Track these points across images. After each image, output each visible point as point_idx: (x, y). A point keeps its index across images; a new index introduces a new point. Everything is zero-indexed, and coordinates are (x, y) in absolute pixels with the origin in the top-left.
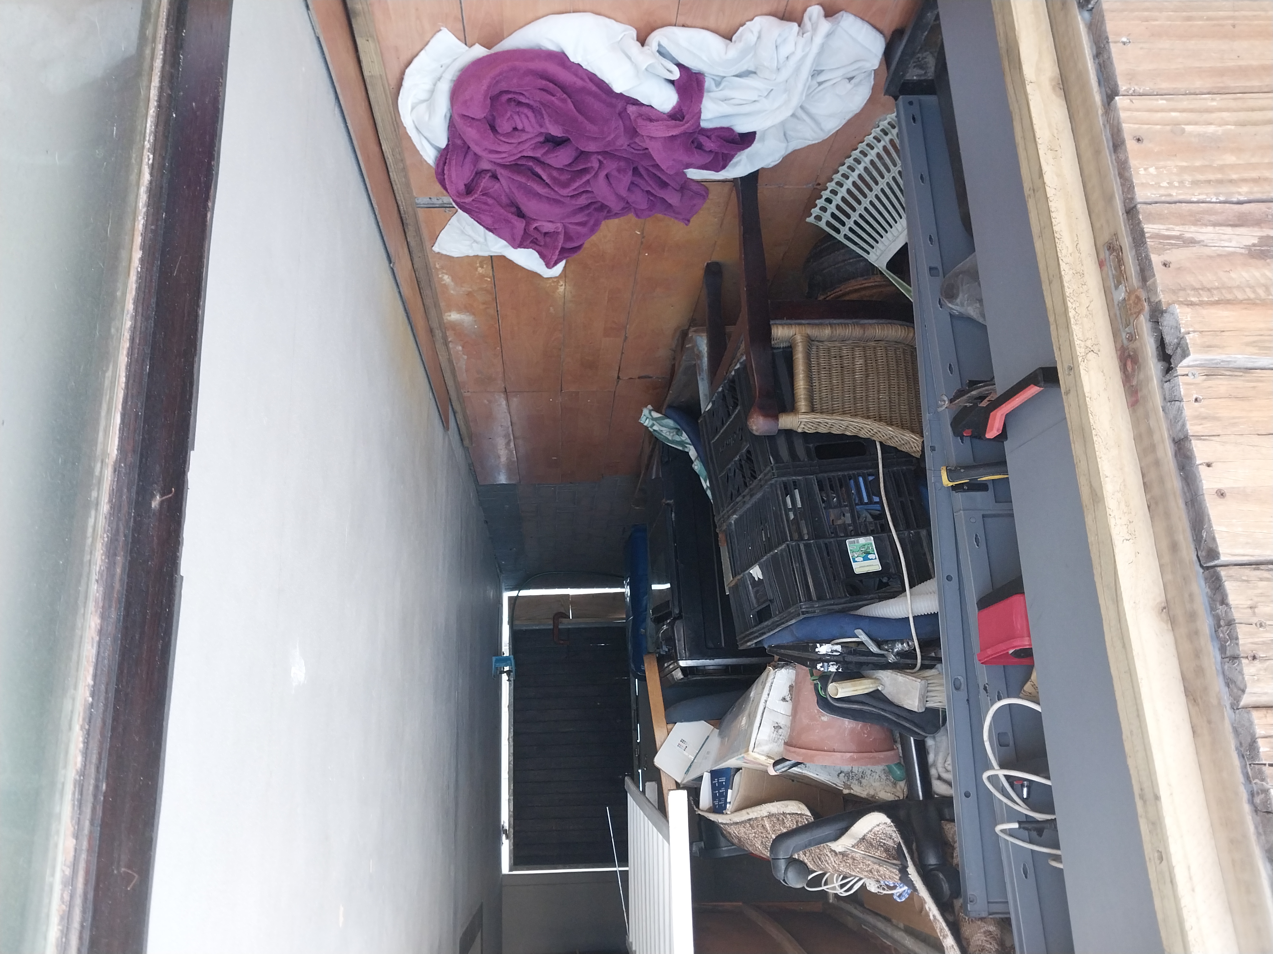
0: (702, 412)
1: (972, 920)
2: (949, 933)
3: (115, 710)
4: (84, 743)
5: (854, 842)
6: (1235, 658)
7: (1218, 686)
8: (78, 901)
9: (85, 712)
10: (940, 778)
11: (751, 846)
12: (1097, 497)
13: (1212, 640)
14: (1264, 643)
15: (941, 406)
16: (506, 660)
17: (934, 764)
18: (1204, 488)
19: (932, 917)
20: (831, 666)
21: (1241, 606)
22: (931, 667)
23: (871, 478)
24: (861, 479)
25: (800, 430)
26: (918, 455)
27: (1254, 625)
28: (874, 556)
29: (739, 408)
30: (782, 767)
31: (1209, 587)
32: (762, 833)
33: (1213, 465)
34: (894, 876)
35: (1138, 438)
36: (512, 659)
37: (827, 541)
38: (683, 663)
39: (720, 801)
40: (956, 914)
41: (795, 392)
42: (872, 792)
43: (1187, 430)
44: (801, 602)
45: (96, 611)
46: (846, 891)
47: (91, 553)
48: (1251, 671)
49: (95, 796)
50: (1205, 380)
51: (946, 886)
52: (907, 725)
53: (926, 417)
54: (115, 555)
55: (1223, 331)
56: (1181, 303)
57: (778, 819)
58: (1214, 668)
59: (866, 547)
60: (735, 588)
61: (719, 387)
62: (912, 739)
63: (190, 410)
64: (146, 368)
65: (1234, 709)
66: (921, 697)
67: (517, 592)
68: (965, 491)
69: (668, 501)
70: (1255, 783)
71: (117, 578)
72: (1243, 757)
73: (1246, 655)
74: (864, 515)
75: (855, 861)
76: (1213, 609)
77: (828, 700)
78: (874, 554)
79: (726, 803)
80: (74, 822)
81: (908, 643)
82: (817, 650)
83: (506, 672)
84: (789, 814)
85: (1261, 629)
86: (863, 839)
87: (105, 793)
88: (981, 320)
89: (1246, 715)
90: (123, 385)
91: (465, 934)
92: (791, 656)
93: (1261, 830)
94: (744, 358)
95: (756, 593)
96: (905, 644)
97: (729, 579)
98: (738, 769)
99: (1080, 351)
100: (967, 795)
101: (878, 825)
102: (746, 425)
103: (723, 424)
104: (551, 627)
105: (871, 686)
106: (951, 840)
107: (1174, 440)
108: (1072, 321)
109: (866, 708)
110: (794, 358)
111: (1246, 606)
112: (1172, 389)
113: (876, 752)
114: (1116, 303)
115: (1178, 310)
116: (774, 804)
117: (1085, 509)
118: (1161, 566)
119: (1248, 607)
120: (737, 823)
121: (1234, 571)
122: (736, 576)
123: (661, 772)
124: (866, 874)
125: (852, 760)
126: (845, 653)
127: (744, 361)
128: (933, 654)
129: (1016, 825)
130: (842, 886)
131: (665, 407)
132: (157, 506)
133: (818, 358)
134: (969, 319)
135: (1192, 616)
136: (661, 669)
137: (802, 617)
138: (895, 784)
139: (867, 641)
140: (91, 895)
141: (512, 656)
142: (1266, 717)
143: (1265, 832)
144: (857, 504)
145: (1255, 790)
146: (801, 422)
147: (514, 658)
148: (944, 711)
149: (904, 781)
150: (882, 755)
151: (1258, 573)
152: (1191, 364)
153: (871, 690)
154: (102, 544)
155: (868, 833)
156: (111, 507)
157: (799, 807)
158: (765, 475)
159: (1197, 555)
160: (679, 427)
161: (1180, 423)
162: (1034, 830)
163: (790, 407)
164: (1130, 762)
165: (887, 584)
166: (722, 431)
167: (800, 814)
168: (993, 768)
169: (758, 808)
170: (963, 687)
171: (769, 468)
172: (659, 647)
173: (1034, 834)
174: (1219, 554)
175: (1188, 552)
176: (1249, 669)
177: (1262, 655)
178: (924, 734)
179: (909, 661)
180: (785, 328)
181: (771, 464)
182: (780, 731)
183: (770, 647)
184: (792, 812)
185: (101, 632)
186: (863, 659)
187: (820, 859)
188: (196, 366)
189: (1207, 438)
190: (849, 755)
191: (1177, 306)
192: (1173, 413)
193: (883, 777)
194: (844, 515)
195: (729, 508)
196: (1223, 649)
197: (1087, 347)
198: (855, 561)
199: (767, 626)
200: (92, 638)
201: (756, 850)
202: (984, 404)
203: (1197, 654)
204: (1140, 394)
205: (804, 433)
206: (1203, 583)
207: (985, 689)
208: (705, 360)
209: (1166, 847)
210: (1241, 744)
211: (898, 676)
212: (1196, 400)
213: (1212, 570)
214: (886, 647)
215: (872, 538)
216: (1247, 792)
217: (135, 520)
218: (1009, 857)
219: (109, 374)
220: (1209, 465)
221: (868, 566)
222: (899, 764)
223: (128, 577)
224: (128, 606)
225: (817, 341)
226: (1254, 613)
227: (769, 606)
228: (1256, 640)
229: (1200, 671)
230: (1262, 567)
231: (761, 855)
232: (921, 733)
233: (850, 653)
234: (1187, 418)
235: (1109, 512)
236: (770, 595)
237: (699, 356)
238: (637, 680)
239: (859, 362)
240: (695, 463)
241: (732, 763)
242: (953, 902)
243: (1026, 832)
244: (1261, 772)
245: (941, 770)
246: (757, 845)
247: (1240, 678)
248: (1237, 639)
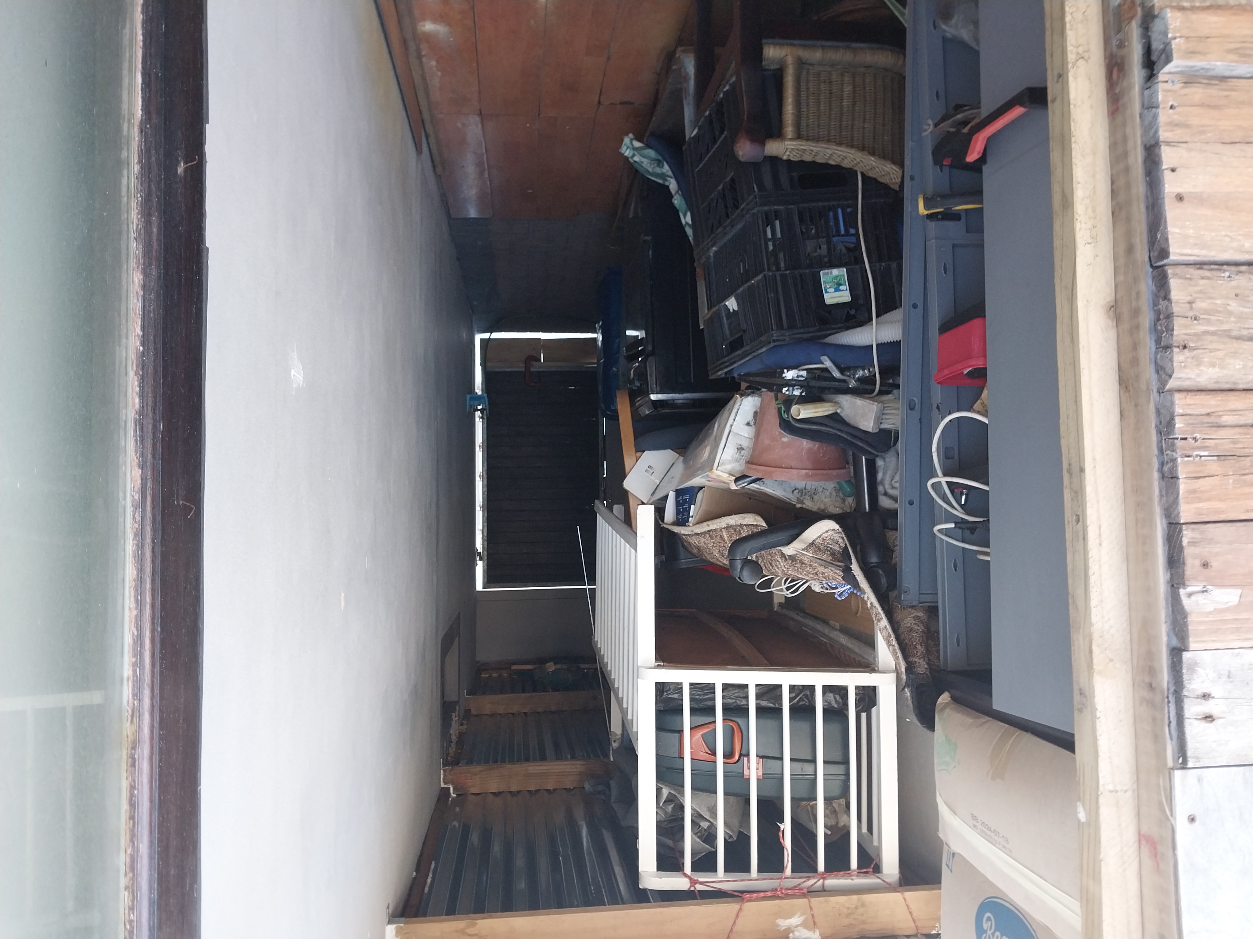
0: (687, 138)
1: (904, 608)
2: (883, 616)
3: (164, 361)
4: (140, 387)
5: (804, 546)
6: (1168, 347)
7: (1149, 373)
8: (148, 521)
9: (137, 360)
10: (886, 494)
11: (709, 554)
12: (1068, 203)
13: (1150, 333)
14: (1195, 335)
15: (926, 130)
16: (479, 398)
17: (882, 482)
18: (1166, 191)
19: (869, 605)
20: (796, 390)
21: (1181, 301)
22: (888, 393)
23: (849, 210)
24: (840, 211)
25: (785, 158)
26: (896, 188)
27: (1189, 318)
28: (845, 287)
29: (725, 133)
30: (743, 484)
31: (1155, 285)
32: (720, 543)
33: (1177, 170)
34: (837, 577)
35: (1113, 146)
36: (486, 398)
37: (802, 271)
38: (653, 397)
39: (683, 515)
40: (891, 603)
41: (783, 116)
42: (822, 507)
43: (1159, 137)
44: (772, 330)
45: (138, 268)
46: (792, 593)
47: (128, 212)
48: (1180, 358)
49: (154, 434)
50: (1183, 88)
51: (884, 580)
52: (861, 444)
53: (909, 145)
54: (150, 215)
55: (1208, 37)
56: (1172, 8)
57: (735, 531)
58: (1148, 357)
59: (838, 278)
60: (710, 322)
61: (705, 112)
62: (864, 458)
63: (203, 80)
64: (162, 27)
65: (1159, 392)
66: (876, 419)
67: (489, 334)
68: (938, 220)
69: (646, 238)
70: (1167, 454)
71: (155, 238)
72: (1161, 433)
73: (1177, 345)
74: (839, 248)
75: (803, 565)
76: (1155, 304)
77: (791, 423)
78: (846, 285)
79: (689, 517)
80: (138, 455)
81: (869, 370)
82: (784, 375)
83: (479, 410)
84: (746, 525)
85: (1195, 322)
86: (812, 544)
87: (162, 432)
88: (973, 44)
89: (1169, 397)
90: (141, 44)
91: (445, 636)
92: (759, 382)
93: (1164, 493)
94: (734, 79)
95: (730, 325)
96: (866, 371)
97: (704, 313)
98: (701, 488)
99: (1071, 57)
100: (911, 503)
101: (827, 532)
102: (733, 150)
103: (708, 151)
104: (523, 370)
105: (831, 408)
106: (891, 545)
107: (1145, 146)
108: (1068, 26)
109: (823, 428)
110: (784, 81)
111: (1185, 301)
112: (1151, 96)
113: (830, 469)
114: (1111, 9)
115: (1169, 14)
116: (732, 516)
117: (1055, 216)
118: (1116, 269)
119: (1186, 303)
120: (698, 534)
121: (1179, 270)
122: (711, 308)
123: (629, 494)
124: (812, 576)
125: (807, 476)
126: (809, 379)
127: (734, 82)
128: (891, 381)
129: (952, 525)
130: (788, 589)
131: (647, 135)
132: (182, 173)
133: (808, 82)
134: (962, 44)
135: (1136, 312)
136: (632, 404)
137: (772, 345)
138: (844, 501)
139: (831, 367)
140: (159, 518)
141: (486, 395)
142: (1186, 398)
143: (1167, 494)
144: (834, 236)
145: (1166, 460)
146: (787, 149)
147: (488, 397)
148: (897, 433)
149: (852, 498)
150: (834, 472)
151: (1201, 272)
152: (1173, 70)
153: (830, 412)
154: (137, 203)
155: (817, 539)
156: (141, 168)
157: (755, 519)
158: (748, 204)
159: (1149, 256)
160: (660, 158)
161: (1153, 130)
162: (968, 529)
163: (777, 133)
164: (1063, 442)
165: (854, 317)
166: (706, 159)
167: (756, 525)
168: (938, 476)
169: (718, 520)
170: (918, 407)
171: (751, 197)
172: (631, 382)
173: (967, 532)
174: (1169, 253)
175: (1142, 254)
176: (1178, 357)
177: (1191, 345)
178: (876, 453)
179: (868, 387)
180: (777, 48)
181: (755, 192)
182: (743, 452)
183: (740, 375)
184: (749, 523)
185: (144, 287)
186: (825, 384)
187: (771, 564)
188: (204, 34)
189: (1176, 144)
190: (804, 472)
191: (1168, 10)
192: (1149, 118)
193: (834, 493)
194: (820, 248)
195: (709, 240)
196: (1158, 341)
197: (1078, 54)
198: (826, 292)
199: (739, 355)
200: (137, 293)
201: (714, 558)
202: (966, 130)
203: (1135, 347)
204: (1120, 103)
205: (789, 161)
206: (1150, 282)
207: (938, 408)
208: (692, 83)
209: (1084, 511)
210: (1161, 422)
211: (857, 400)
212: (1171, 107)
213: (1160, 269)
214: (848, 374)
215: (845, 270)
216: (1159, 462)
217: (165, 183)
218: (942, 553)
219: (127, 31)
220: (1173, 170)
221: (838, 297)
222: (849, 482)
223: (164, 237)
224: (167, 266)
225: (808, 64)
226: (1191, 308)
227: (742, 336)
228: (1189, 331)
229: (1135, 361)
230: (1205, 267)
231: (718, 563)
232: (873, 452)
233: (814, 378)
234: (1160, 125)
235: (1076, 216)
236: (744, 326)
237: (686, 78)
238: (604, 419)
239: (848, 89)
240: (675, 198)
241: (696, 481)
242: (888, 594)
243: (960, 531)
244: (1173, 445)
245: (887, 486)
246: (714, 553)
247: (1170, 364)
248: (1173, 330)
